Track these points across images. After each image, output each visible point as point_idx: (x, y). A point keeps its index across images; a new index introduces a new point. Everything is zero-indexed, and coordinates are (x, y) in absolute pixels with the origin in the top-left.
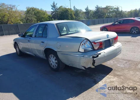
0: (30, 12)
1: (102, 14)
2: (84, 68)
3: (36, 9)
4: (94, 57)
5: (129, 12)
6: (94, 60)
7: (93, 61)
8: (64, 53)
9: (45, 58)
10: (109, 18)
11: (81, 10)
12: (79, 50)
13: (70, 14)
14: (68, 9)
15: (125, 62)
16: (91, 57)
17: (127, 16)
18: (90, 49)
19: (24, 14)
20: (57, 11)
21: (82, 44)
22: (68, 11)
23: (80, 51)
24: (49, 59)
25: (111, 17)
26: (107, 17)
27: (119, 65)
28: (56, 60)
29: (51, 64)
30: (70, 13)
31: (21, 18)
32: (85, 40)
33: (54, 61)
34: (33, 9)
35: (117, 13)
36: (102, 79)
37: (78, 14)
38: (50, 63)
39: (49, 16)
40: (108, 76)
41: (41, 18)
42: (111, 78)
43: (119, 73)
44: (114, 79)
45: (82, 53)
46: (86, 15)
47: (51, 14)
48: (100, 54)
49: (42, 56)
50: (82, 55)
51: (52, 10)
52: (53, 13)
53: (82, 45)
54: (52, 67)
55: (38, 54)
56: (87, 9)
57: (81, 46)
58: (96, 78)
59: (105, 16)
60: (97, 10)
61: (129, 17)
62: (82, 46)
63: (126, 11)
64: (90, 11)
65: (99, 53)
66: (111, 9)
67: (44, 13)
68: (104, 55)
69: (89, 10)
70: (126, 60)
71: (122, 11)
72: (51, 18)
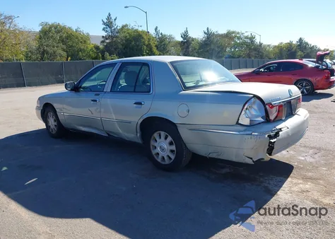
0: (51, 34)
1: (218, 47)
2: (250, 162)
3: (64, 28)
4: (270, 137)
5: (275, 47)
6: (271, 143)
7: (269, 145)
8: (197, 127)
9: (140, 141)
10: (233, 57)
11: (171, 37)
12: (238, 120)
13: (147, 46)
14: (143, 32)
15: (311, 151)
16: (267, 136)
17: (272, 56)
18: (260, 119)
19: (33, 37)
20: (117, 37)
21: (245, 107)
22: (143, 38)
23: (240, 122)
24: (152, 143)
25: (239, 57)
26: (230, 57)
27: (303, 158)
28: (171, 144)
29: (158, 154)
30: (146, 43)
31: (27, 49)
32: (252, 98)
33: (165, 147)
34: (58, 29)
35: (250, 49)
36: (281, 187)
37: (164, 45)
38: (154, 152)
39: (97, 48)
40: (289, 179)
41: (78, 52)
42: (299, 184)
43: (310, 174)
44: (307, 186)
45: (244, 128)
46: (182, 49)
47: (103, 42)
48: (280, 130)
49: (133, 135)
50: (245, 131)
51: (104, 34)
52: (107, 39)
53: (247, 109)
54: (159, 160)
55: (120, 131)
56: (185, 36)
57: (243, 112)
58: (266, 185)
59: (226, 54)
60: (208, 38)
61: (275, 59)
62: (246, 112)
63: (269, 46)
64: (193, 40)
65: (278, 127)
66: (239, 38)
67: (85, 39)
68: (287, 132)
69: (190, 37)
70: (312, 148)
71: (261, 44)
72: (103, 52)
